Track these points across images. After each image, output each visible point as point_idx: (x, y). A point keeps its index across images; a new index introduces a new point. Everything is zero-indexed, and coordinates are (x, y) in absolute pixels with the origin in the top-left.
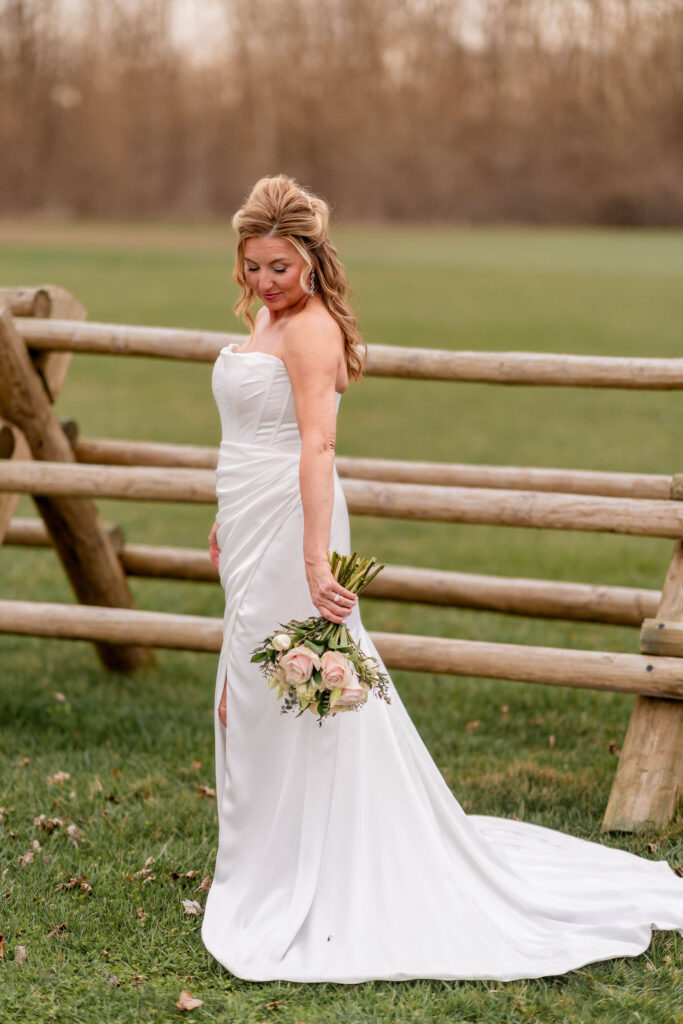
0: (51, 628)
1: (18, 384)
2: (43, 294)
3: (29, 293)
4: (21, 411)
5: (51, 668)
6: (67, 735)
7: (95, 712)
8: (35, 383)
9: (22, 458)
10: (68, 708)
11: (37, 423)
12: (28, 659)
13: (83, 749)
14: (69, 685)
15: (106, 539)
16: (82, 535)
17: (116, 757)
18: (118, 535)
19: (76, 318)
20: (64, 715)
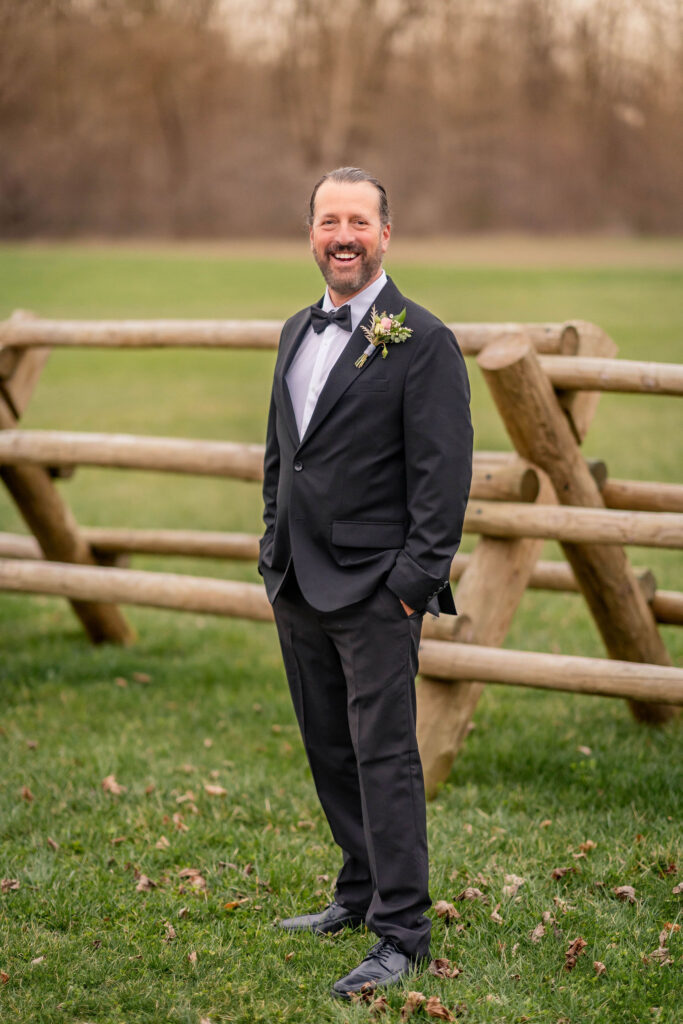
0: (574, 682)
1: (543, 425)
2: (571, 330)
3: (557, 328)
4: (547, 453)
5: (578, 718)
6: (590, 793)
7: (620, 769)
8: (562, 423)
9: (548, 503)
10: (593, 763)
11: (562, 465)
12: (555, 708)
13: (606, 810)
14: (595, 738)
15: (636, 586)
16: (612, 583)
17: (641, 819)
18: (648, 580)
19: (604, 356)
20: (589, 773)
